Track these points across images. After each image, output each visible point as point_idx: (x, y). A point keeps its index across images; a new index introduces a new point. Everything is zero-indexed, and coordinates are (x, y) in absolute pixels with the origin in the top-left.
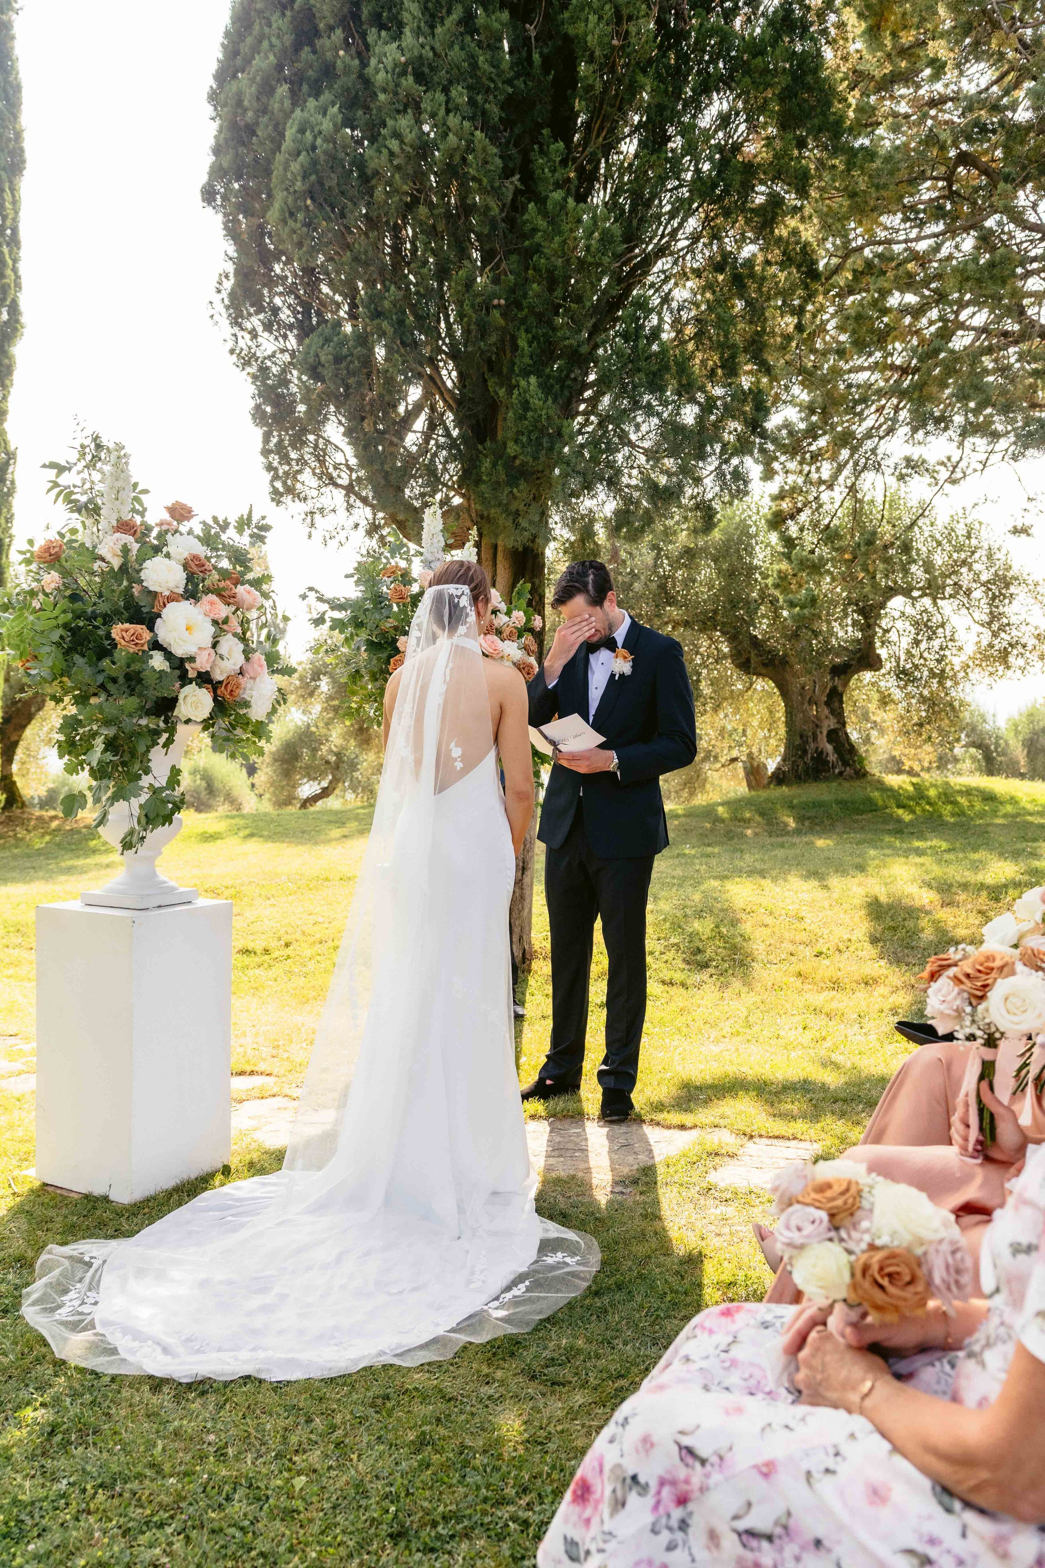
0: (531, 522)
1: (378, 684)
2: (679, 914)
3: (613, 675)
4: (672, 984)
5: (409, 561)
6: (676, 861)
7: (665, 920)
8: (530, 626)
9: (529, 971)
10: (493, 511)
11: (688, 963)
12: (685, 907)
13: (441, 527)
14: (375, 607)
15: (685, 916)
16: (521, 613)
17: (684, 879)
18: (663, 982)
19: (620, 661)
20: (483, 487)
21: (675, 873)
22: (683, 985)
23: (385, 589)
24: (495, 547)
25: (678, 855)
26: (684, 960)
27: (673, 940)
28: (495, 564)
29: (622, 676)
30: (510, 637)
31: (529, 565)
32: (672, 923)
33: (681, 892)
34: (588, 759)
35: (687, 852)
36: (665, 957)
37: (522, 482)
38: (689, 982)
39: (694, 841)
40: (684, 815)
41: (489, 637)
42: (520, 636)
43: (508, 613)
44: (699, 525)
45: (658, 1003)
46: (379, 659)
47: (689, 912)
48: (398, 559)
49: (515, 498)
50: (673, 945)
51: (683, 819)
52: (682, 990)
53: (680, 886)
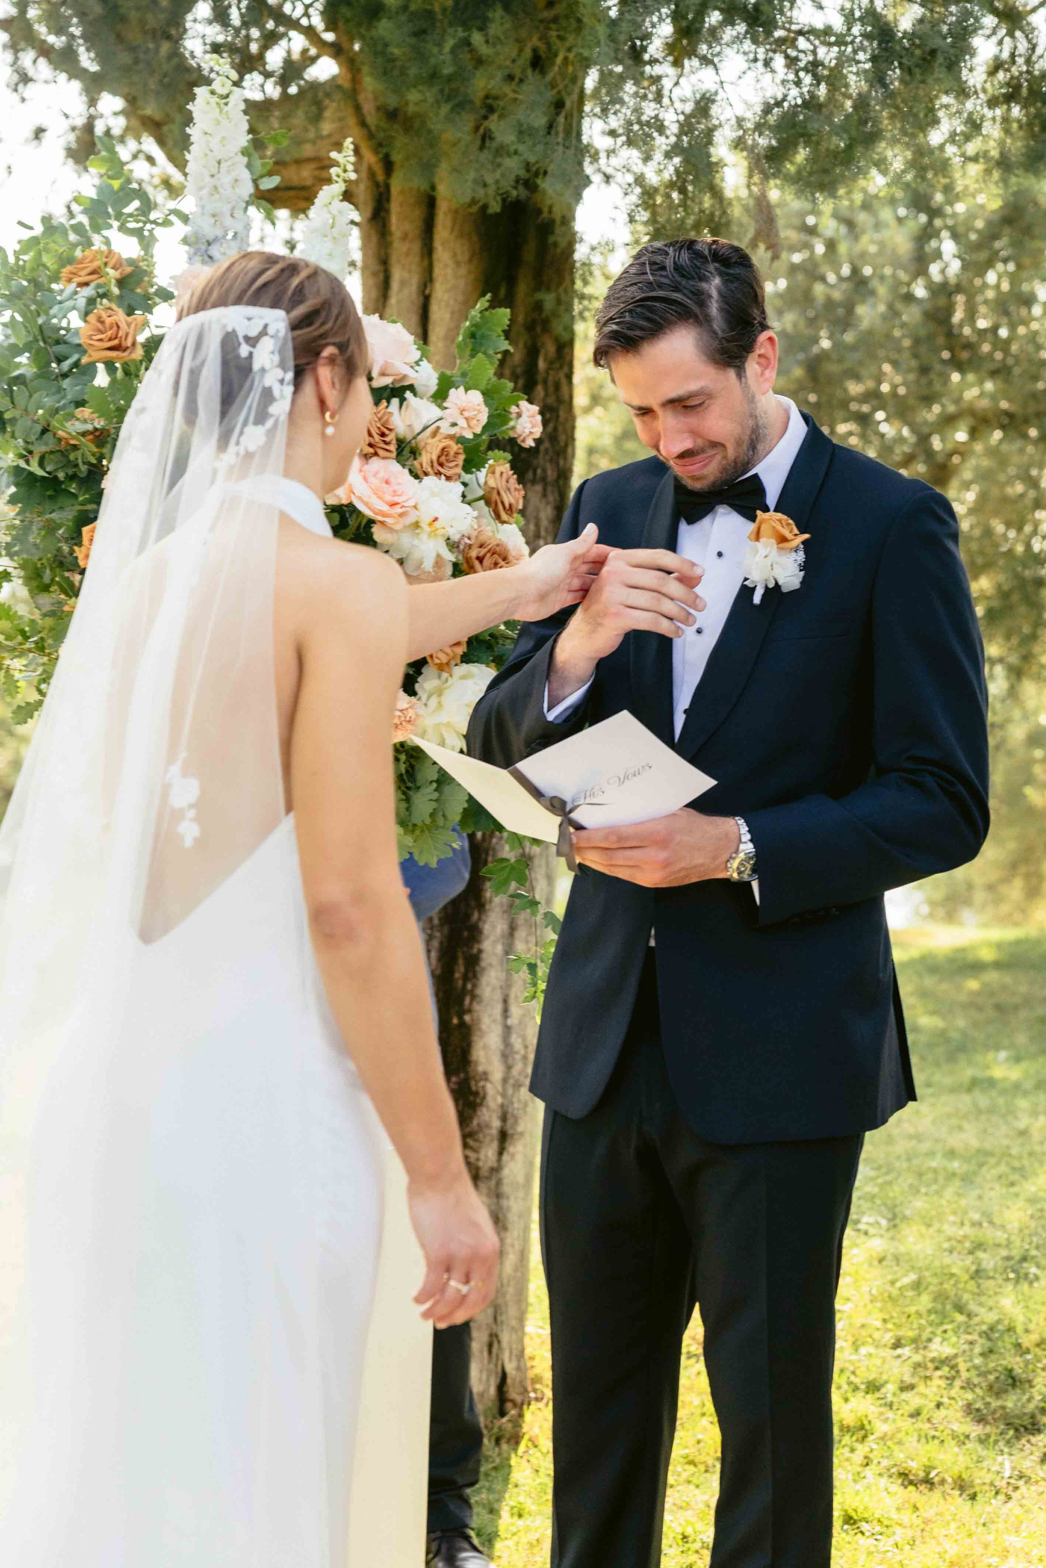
0: (523, 132)
1: (46, 600)
2: (960, 1265)
3: (746, 592)
4: (928, 1482)
5: (147, 242)
6: (965, 1100)
7: (917, 1286)
8: (504, 432)
9: (515, 1439)
10: (413, 96)
11: (981, 1420)
12: (979, 1246)
13: (244, 139)
14: (44, 373)
15: (978, 1274)
16: (476, 397)
17: (982, 1157)
18: (906, 1478)
19: (767, 547)
20: (384, 27)
21: (955, 1141)
22: (961, 1485)
23: (75, 320)
24: (430, 203)
25: (974, 1084)
26: (969, 1409)
27: (940, 1348)
28: (428, 250)
29: (774, 592)
30: (440, 467)
31: (529, 253)
32: (940, 1297)
33: (970, 1199)
34: (663, 842)
35: (998, 1072)
36: (913, 1400)
37: (497, 14)
38: (980, 1477)
39: (1021, 1039)
40: (997, 965)
41: (375, 463)
42: (472, 464)
43: (440, 396)
44: (1016, 146)
45: (886, 1544)
46: (51, 528)
47: (988, 1260)
48: (113, 234)
49: (479, 62)
50: (940, 1363)
51: (992, 977)
52: (958, 1503)
53: (967, 1179)
